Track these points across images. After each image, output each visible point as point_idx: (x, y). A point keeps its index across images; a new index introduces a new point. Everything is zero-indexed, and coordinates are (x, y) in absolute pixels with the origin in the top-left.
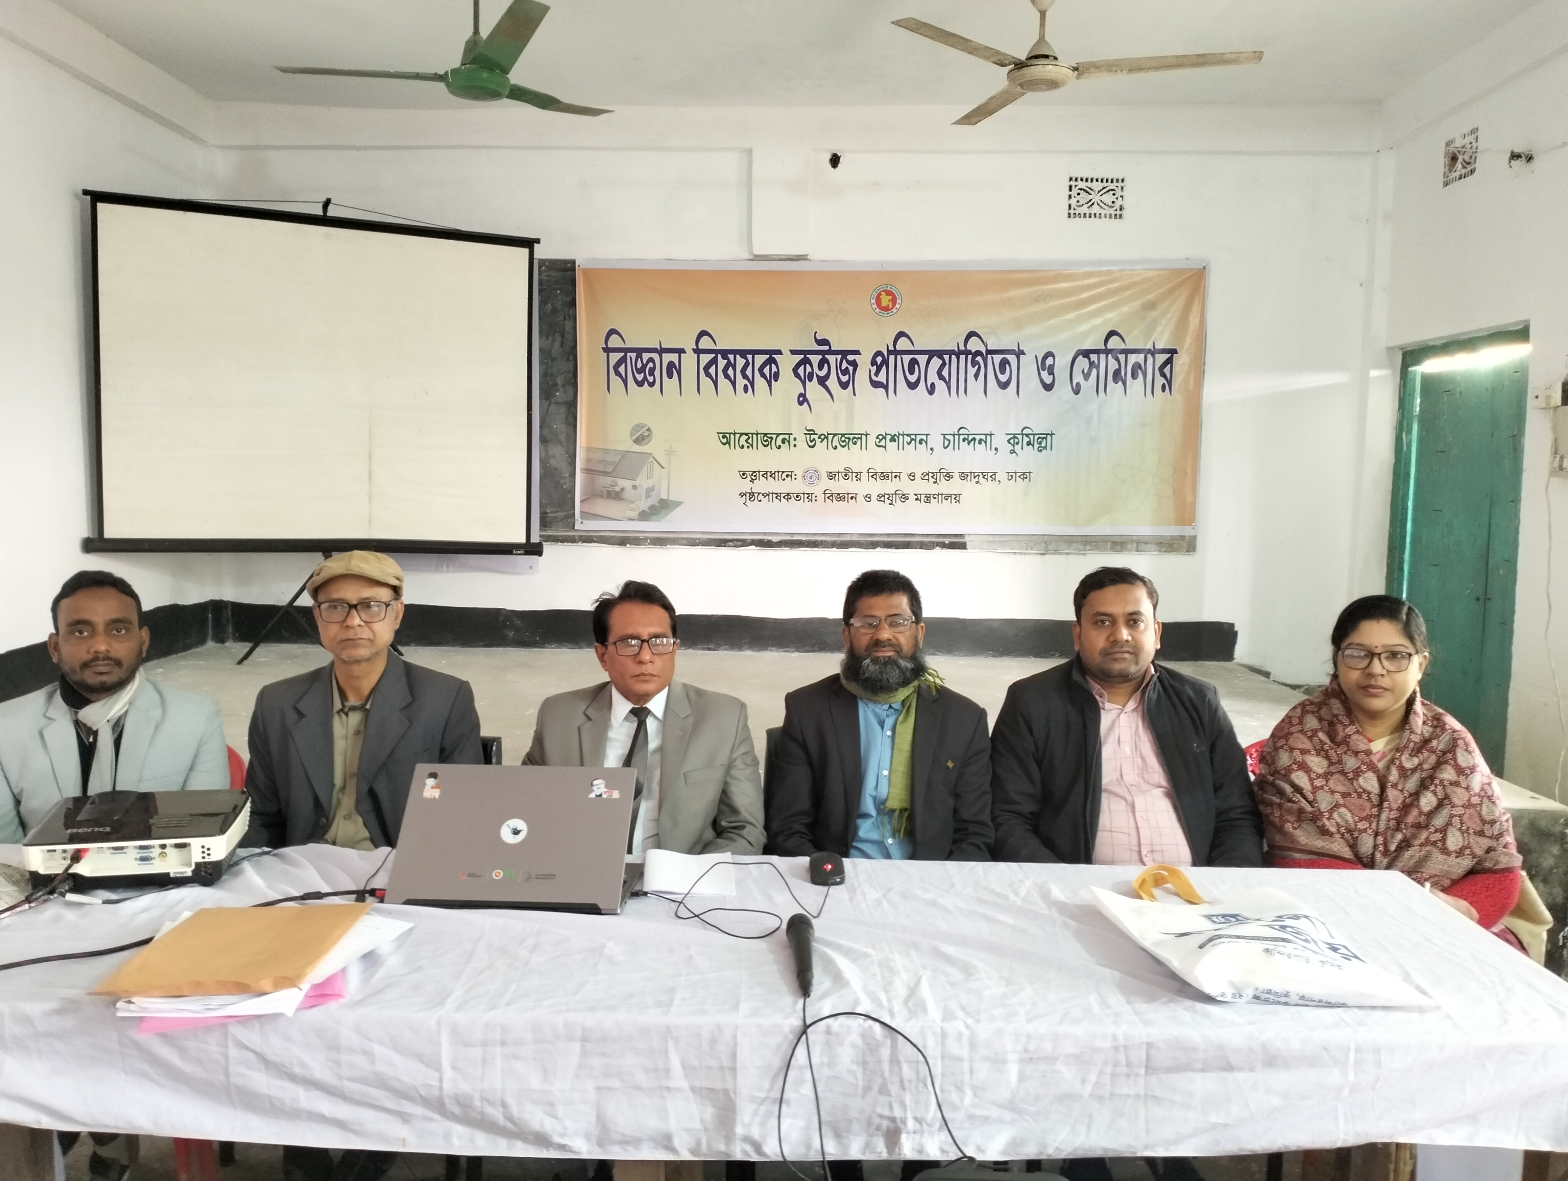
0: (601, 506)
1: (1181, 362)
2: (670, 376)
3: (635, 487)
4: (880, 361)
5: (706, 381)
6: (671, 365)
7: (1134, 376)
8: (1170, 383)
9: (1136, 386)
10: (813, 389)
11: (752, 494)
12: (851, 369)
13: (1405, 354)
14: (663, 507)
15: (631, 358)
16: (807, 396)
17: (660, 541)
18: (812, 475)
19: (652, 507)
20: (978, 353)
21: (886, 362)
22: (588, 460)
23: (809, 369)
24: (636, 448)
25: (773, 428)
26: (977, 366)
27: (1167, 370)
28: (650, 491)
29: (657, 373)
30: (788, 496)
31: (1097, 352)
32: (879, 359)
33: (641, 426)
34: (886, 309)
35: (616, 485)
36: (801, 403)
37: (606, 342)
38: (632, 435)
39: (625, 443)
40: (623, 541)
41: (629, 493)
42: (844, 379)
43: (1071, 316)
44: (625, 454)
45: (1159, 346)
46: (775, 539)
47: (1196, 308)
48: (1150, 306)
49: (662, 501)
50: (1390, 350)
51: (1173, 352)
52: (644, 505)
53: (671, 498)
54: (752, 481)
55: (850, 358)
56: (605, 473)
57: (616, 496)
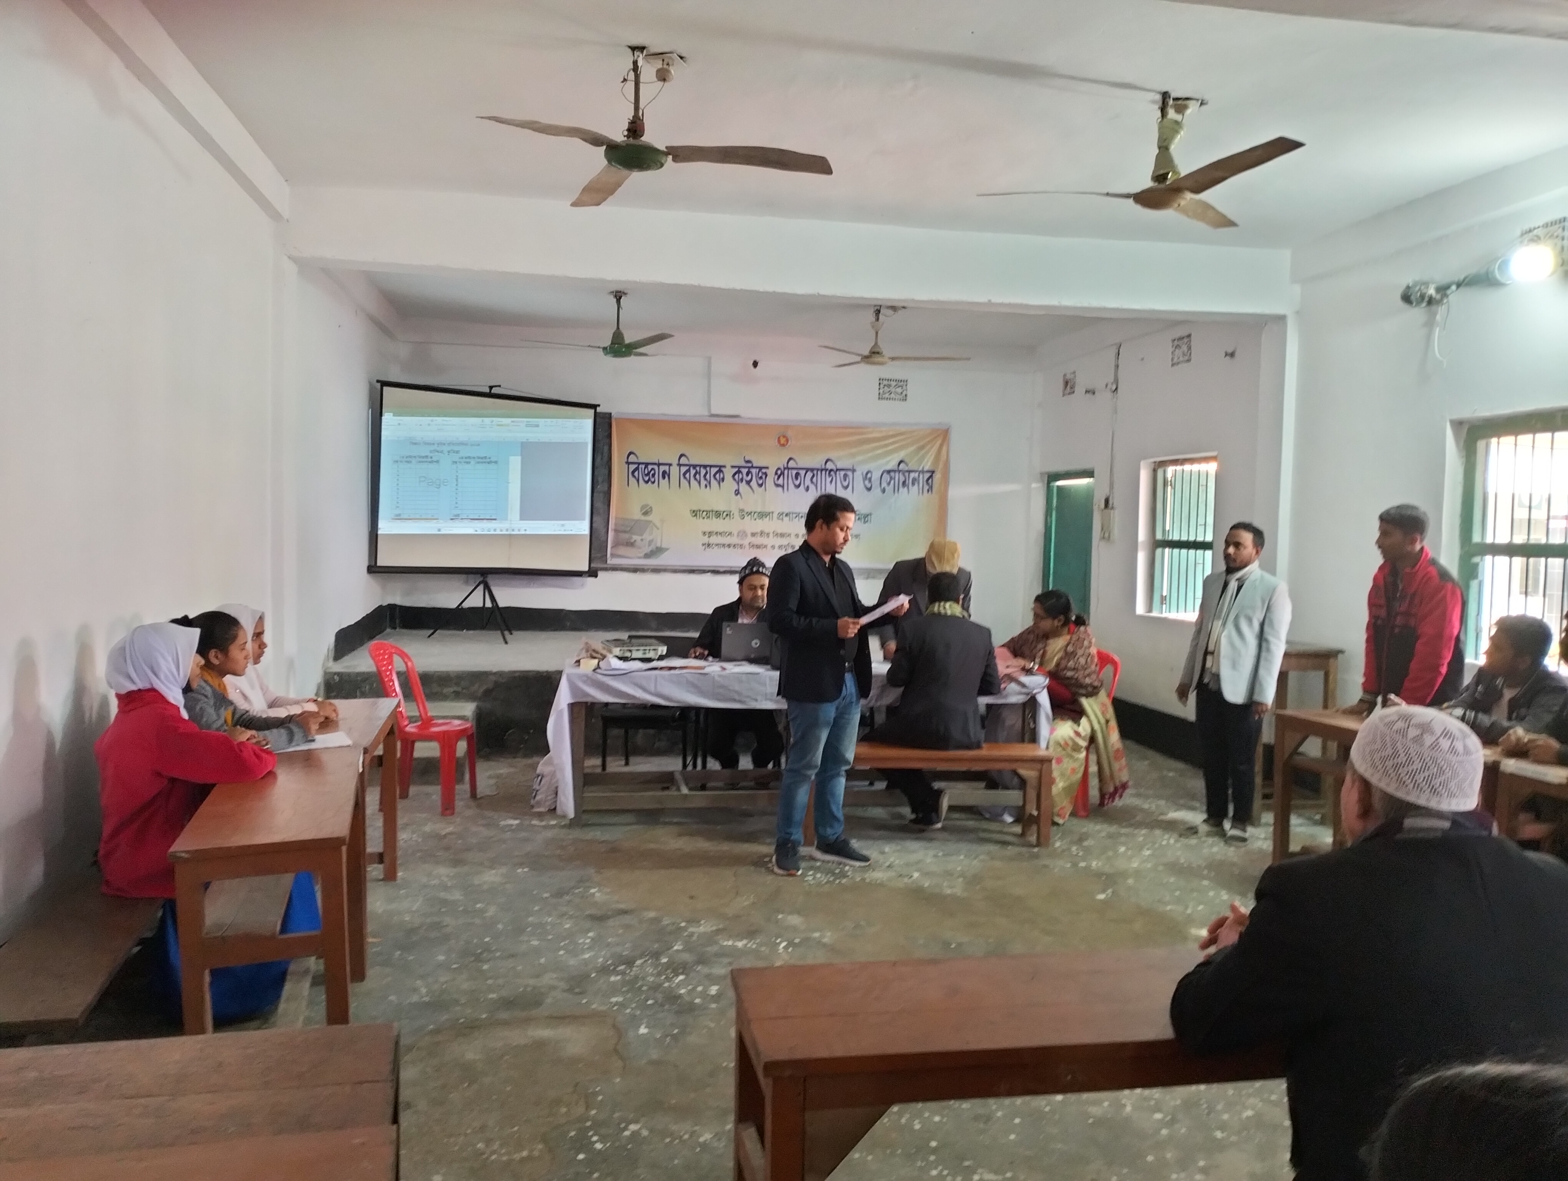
0: (622, 550)
1: (937, 477)
2: (664, 478)
3: (642, 540)
4: (780, 473)
5: (684, 482)
6: (664, 472)
7: (913, 484)
8: (932, 487)
9: (914, 489)
10: (743, 487)
11: (709, 545)
12: (764, 477)
13: (1049, 477)
14: (658, 551)
15: (642, 468)
16: (741, 490)
17: (656, 570)
18: (742, 534)
19: (652, 551)
20: (831, 470)
21: (782, 473)
22: (616, 524)
23: (741, 477)
24: (643, 518)
25: (721, 508)
26: (831, 478)
27: (930, 481)
28: (650, 542)
29: (656, 476)
30: (729, 546)
31: (894, 471)
32: (779, 472)
33: (647, 505)
34: (783, 445)
35: (632, 538)
36: (737, 495)
37: (628, 458)
38: (641, 511)
39: (637, 515)
40: (635, 570)
41: (639, 543)
42: (760, 482)
43: (879, 451)
44: (637, 521)
45: (926, 469)
46: (722, 570)
47: (944, 449)
48: (922, 448)
49: (657, 548)
50: (1042, 474)
51: (933, 472)
52: (647, 550)
53: (663, 546)
54: (709, 537)
55: (764, 471)
56: (625, 532)
57: (631, 544)
